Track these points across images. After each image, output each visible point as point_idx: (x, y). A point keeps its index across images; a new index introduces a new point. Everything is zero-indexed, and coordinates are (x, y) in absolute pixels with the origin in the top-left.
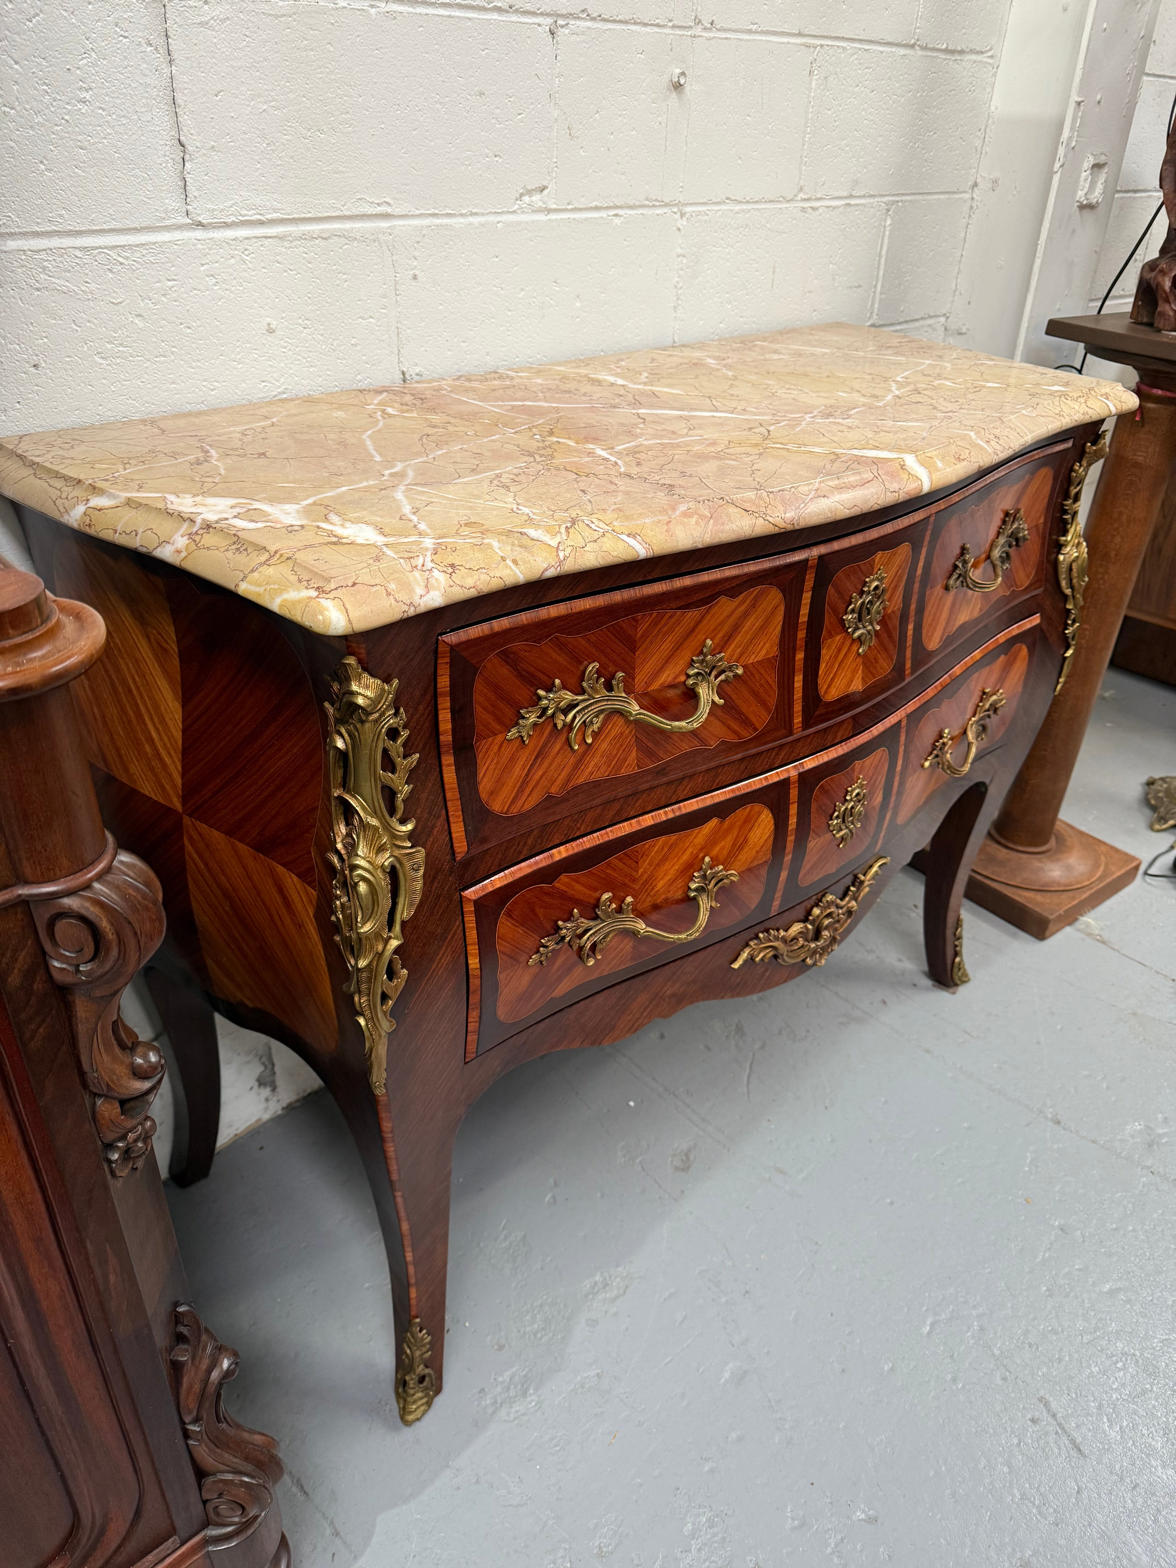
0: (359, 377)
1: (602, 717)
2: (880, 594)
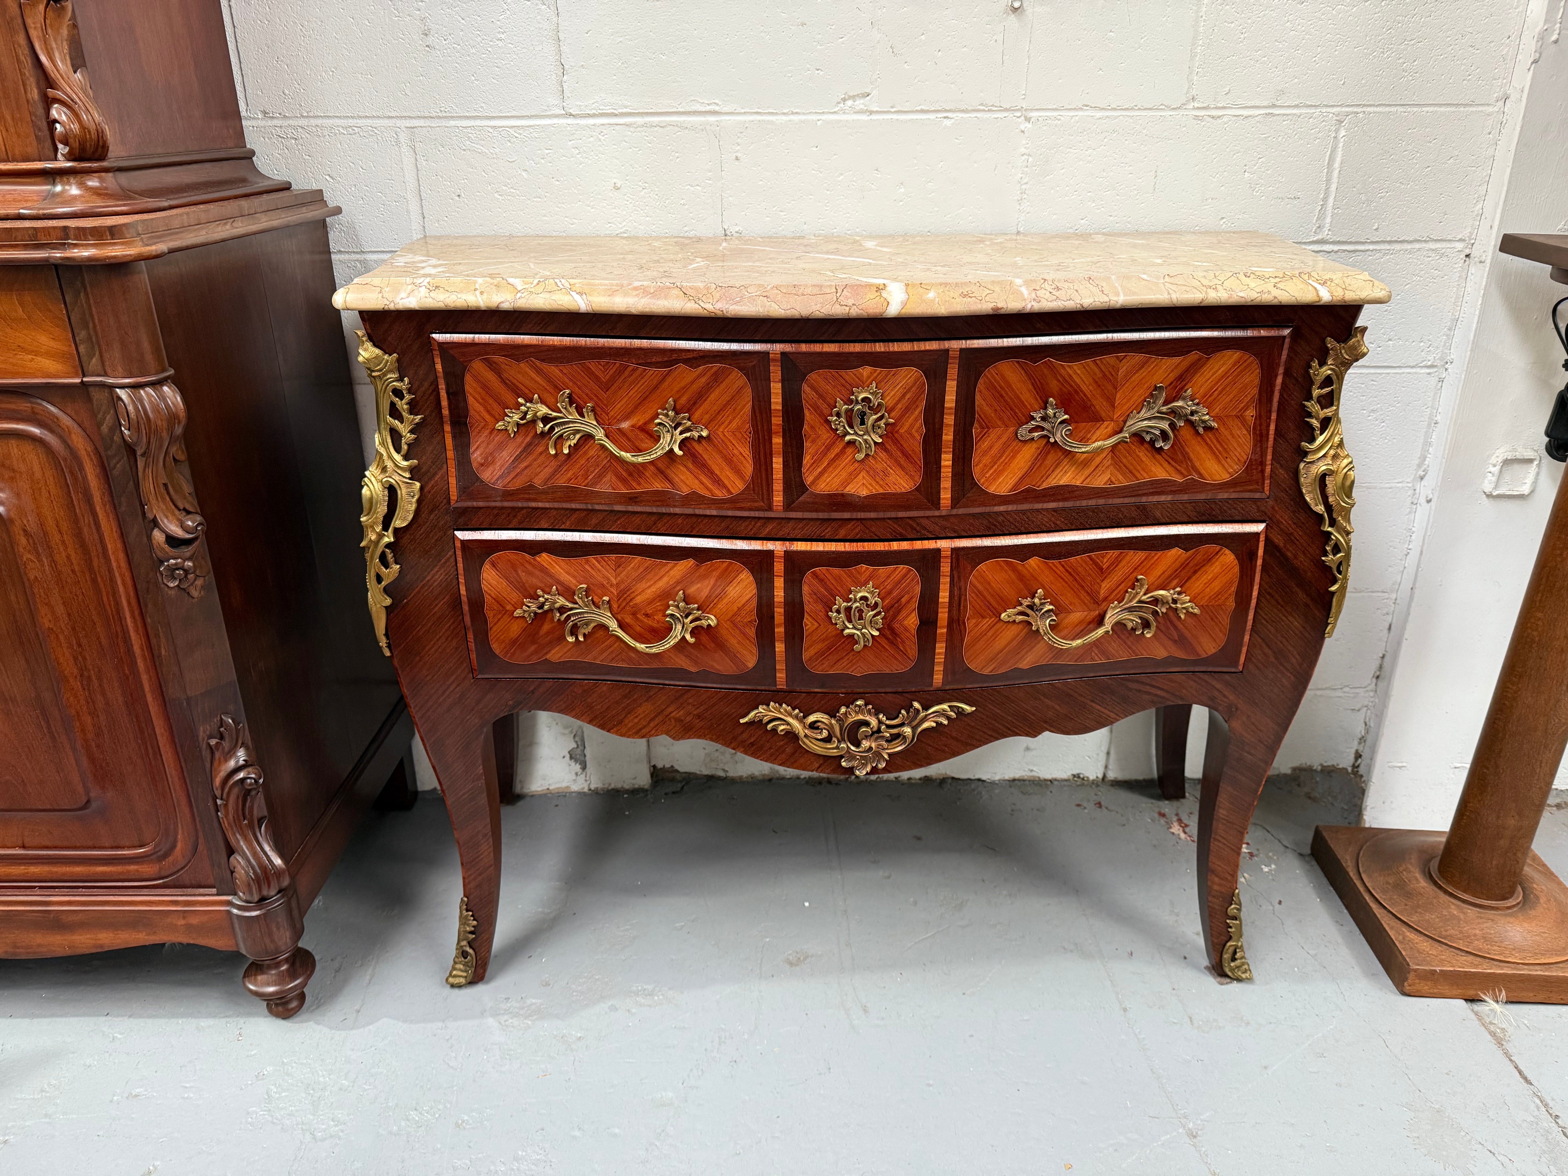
0: (686, 229)
1: (578, 436)
2: (876, 408)
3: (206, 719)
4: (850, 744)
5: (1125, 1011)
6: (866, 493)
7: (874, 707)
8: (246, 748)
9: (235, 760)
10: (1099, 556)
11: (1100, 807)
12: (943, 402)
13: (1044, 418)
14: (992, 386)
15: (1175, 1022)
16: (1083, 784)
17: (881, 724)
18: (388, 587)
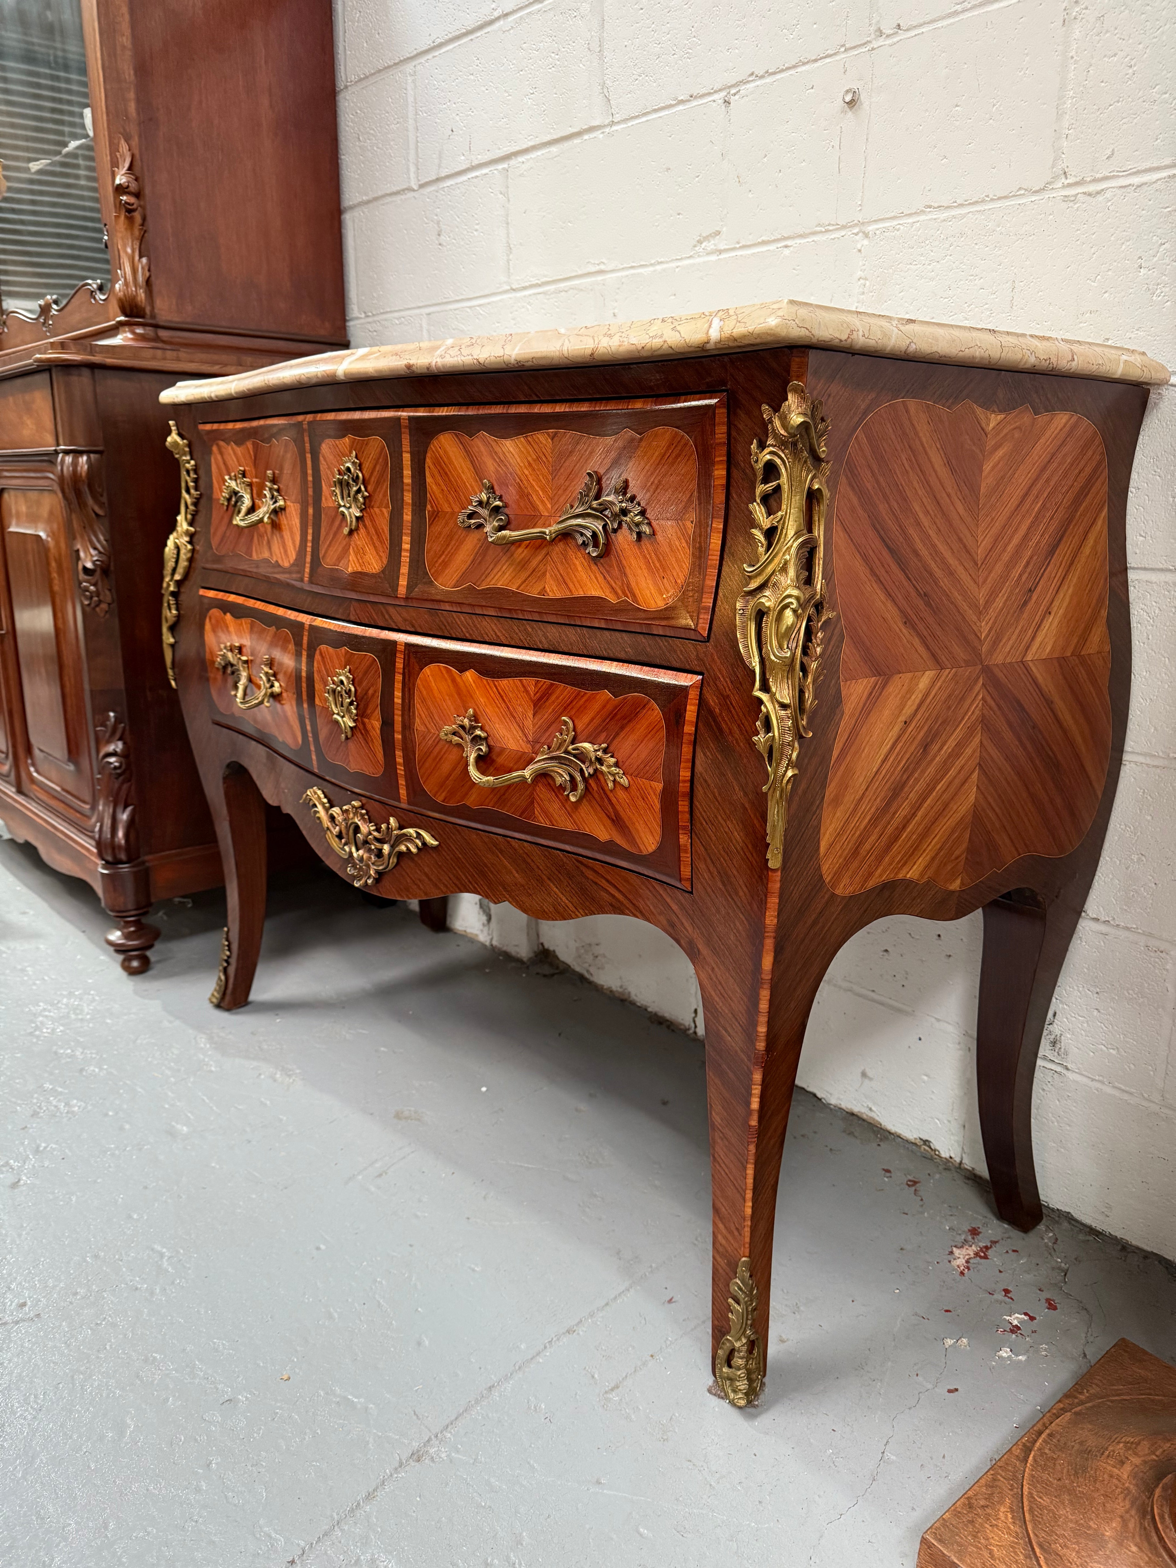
2: (356, 480)
3: (100, 711)
4: (354, 849)
5: (568, 1332)
6: (350, 570)
7: (367, 813)
8: (125, 743)
9: (111, 748)
10: (530, 682)
11: (909, 1185)
12: (402, 477)
13: (480, 503)
14: (437, 462)
15: (593, 1377)
16: (931, 1159)
17: (370, 834)
18: (172, 629)
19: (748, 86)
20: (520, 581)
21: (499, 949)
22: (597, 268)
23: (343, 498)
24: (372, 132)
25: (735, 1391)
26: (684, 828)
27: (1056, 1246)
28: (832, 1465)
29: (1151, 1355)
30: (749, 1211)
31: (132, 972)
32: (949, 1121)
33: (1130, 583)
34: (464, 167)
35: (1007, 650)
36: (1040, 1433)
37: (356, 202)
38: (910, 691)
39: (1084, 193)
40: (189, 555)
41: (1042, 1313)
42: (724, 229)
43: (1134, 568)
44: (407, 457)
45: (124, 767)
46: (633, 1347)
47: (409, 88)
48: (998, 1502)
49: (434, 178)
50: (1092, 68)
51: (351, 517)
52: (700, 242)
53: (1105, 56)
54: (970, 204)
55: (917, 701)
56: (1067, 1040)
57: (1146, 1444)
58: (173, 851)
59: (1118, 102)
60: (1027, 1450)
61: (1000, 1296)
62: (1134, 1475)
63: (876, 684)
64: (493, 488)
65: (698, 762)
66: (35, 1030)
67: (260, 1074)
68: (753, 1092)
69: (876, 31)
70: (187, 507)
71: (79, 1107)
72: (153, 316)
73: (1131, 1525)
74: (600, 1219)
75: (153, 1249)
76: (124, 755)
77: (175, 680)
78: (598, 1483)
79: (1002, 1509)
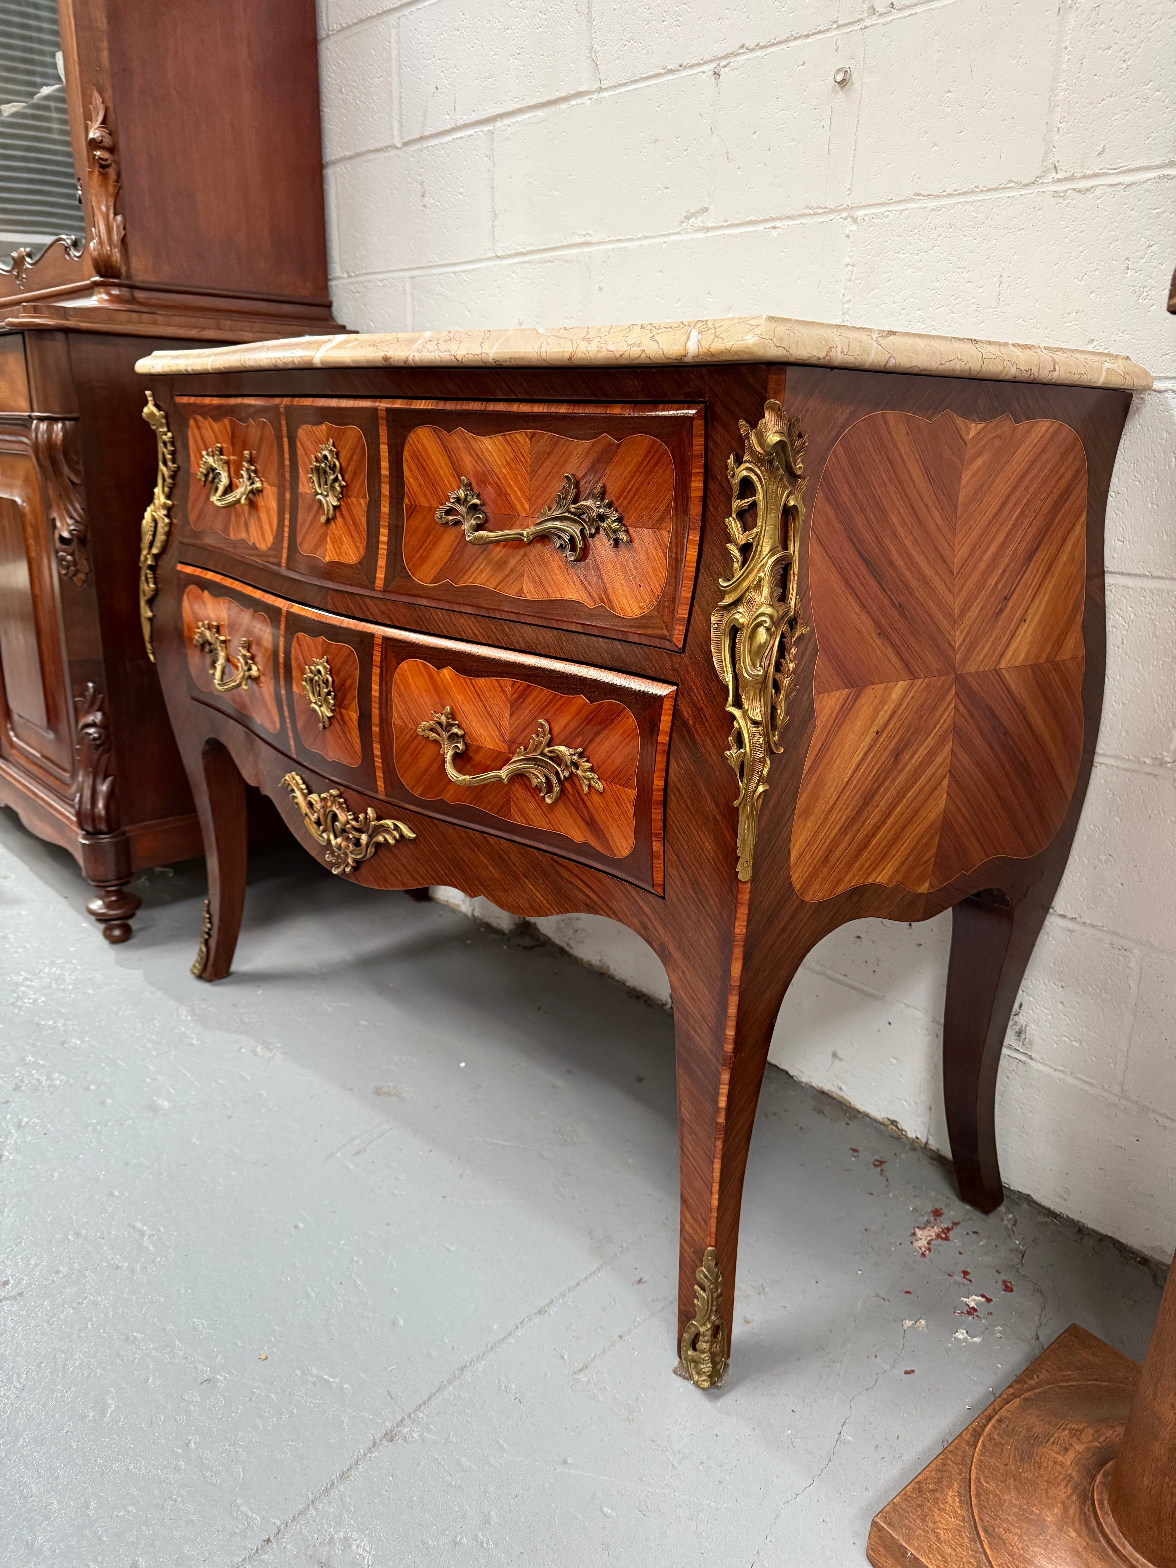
2: (333, 468)
3: (78, 683)
4: (332, 837)
5: (540, 1312)
6: (327, 559)
7: (345, 802)
8: (104, 714)
9: (90, 719)
10: (507, 682)
11: (876, 1166)
12: (379, 468)
13: (458, 500)
14: (415, 456)
15: (563, 1357)
16: (898, 1138)
17: (348, 822)
18: (150, 602)
19: (738, 58)
20: (497, 581)
21: (481, 920)
22: (583, 240)
23: (320, 486)
24: (354, 84)
25: (699, 1373)
26: (657, 835)
27: (1014, 1228)
28: (791, 1446)
29: (1100, 1340)
30: (715, 1203)
31: (114, 941)
32: (916, 1103)
33: (1107, 587)
34: (448, 127)
35: (981, 658)
36: (990, 1418)
37: (338, 157)
38: (883, 702)
39: (1074, 190)
40: (167, 529)
41: (999, 1296)
42: (712, 206)
43: (1111, 573)
44: (384, 448)
45: (103, 738)
46: (602, 1328)
47: (393, 41)
48: (947, 1486)
49: (418, 136)
50: (1085, 60)
51: (328, 506)
52: (687, 218)
53: (1099, 49)
54: (959, 194)
55: (889, 712)
56: (1032, 1031)
57: (1090, 1431)
58: (154, 822)
59: (1111, 97)
60: (977, 1434)
61: (959, 1278)
62: (1076, 1462)
63: (849, 696)
64: (470, 485)
65: (671, 772)
66: (17, 1001)
67: (241, 1048)
68: (721, 1091)
69: (869, 9)
70: (164, 480)
71: (61, 1080)
72: (129, 277)
73: (1072, 1511)
74: (574, 1198)
75: (134, 1227)
76: (103, 727)
77: (153, 654)
78: (565, 1462)
79: (950, 1493)
